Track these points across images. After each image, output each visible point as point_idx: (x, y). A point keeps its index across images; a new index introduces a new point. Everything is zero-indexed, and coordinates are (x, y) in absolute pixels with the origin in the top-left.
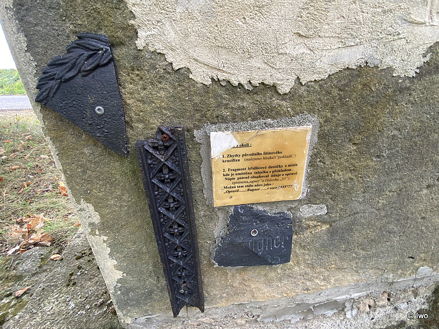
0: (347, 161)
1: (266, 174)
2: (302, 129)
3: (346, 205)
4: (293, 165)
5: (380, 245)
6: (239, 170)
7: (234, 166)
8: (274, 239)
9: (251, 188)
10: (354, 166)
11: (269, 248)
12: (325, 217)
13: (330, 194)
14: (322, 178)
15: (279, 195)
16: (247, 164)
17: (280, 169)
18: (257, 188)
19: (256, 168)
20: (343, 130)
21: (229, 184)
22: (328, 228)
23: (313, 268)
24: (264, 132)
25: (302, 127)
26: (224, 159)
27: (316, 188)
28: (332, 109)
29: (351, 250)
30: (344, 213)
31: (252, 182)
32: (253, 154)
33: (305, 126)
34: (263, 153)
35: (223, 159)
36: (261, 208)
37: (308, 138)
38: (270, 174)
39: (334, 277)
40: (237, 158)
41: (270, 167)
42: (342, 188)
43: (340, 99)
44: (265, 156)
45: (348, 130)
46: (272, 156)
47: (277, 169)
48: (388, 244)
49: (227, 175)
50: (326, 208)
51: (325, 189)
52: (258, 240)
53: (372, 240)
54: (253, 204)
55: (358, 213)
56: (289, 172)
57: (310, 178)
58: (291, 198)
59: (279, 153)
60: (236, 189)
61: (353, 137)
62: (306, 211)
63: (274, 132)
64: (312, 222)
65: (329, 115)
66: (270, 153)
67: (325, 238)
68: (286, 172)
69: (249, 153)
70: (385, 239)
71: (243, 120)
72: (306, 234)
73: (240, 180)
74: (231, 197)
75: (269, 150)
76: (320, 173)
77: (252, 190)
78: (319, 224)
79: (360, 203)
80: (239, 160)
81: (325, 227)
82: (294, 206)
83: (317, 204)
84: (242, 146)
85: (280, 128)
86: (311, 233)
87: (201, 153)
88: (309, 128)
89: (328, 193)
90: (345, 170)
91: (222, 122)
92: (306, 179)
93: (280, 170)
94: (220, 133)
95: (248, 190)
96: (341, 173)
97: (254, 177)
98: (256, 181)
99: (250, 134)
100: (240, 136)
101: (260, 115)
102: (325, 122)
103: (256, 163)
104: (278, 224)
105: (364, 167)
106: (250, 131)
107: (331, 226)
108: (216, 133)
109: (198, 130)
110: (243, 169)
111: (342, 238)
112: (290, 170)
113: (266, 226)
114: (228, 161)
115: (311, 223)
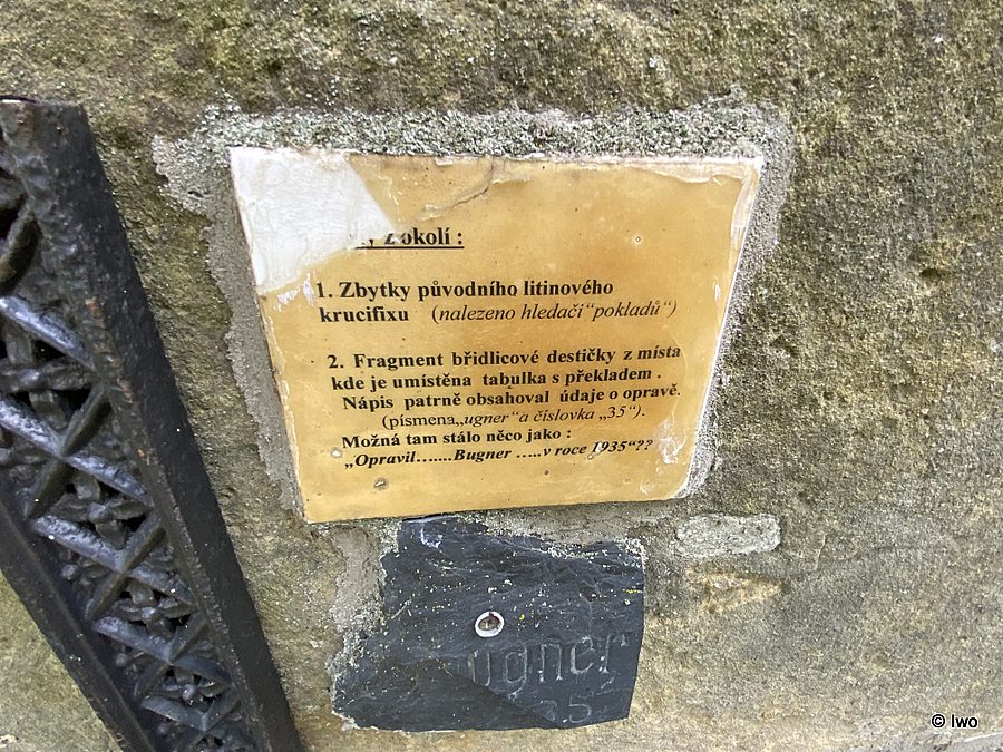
0: (888, 350)
1: (537, 389)
2: (717, 171)
3: (853, 521)
4: (658, 353)
5: (939, 648)
6: (406, 361)
7: (381, 339)
8: (572, 645)
9: (469, 447)
10: (910, 370)
11: (550, 674)
12: (771, 560)
13: (799, 479)
14: (778, 414)
15: (592, 480)
16: (445, 338)
17: (601, 366)
18: (496, 446)
19: (491, 358)
20: (894, 201)
21: (369, 425)
22: (773, 597)
23: (710, 717)
24: (522, 169)
25: (716, 159)
26: (330, 306)
27: (749, 456)
28: (862, 89)
29: (844, 663)
30: (841, 547)
31: (476, 421)
32: (470, 290)
33: (728, 160)
34: (521, 287)
35: (322, 303)
36: (519, 528)
37: (741, 221)
38: (556, 390)
39: (774, 739)
40: (392, 304)
41: (554, 357)
42: (851, 456)
43: (906, 35)
44: (532, 301)
45: (917, 200)
46: (565, 301)
47: (587, 367)
48: (966, 644)
49: (352, 384)
50: (776, 527)
51: (785, 459)
52: (506, 652)
53: (918, 634)
54: (484, 513)
55: (890, 548)
56: (642, 384)
57: (728, 411)
58: (644, 492)
59: (597, 288)
60: (403, 448)
61: (930, 241)
62: (699, 540)
63: (575, 176)
64: (719, 577)
65: (843, 115)
66: (555, 290)
67: (762, 629)
68: (628, 385)
69: (451, 283)
70: (959, 630)
71: (417, 101)
72: (695, 614)
73: (417, 412)
74: (382, 484)
75: (552, 271)
76: (773, 392)
77: (478, 457)
78: (746, 583)
79: (904, 514)
80: (404, 316)
81: (764, 593)
82: (654, 521)
83: (746, 515)
84: (415, 240)
85: (607, 157)
86: (712, 611)
87: (217, 272)
88: (748, 171)
89: (791, 475)
90: (874, 385)
91: (304, 104)
92: (712, 418)
93: (601, 371)
94: (283, 155)
95: (459, 455)
96: (852, 398)
97: (479, 399)
98: (492, 419)
99: (450, 175)
100: (400, 185)
101: (505, 77)
102: (824, 151)
103: (487, 335)
104: (587, 591)
105: (950, 377)
106: (448, 160)
107: (786, 588)
108: (259, 153)
109: (174, 139)
110: (430, 361)
111: (821, 629)
112: (646, 374)
113: (541, 597)
114: (349, 317)
115: (716, 581)
